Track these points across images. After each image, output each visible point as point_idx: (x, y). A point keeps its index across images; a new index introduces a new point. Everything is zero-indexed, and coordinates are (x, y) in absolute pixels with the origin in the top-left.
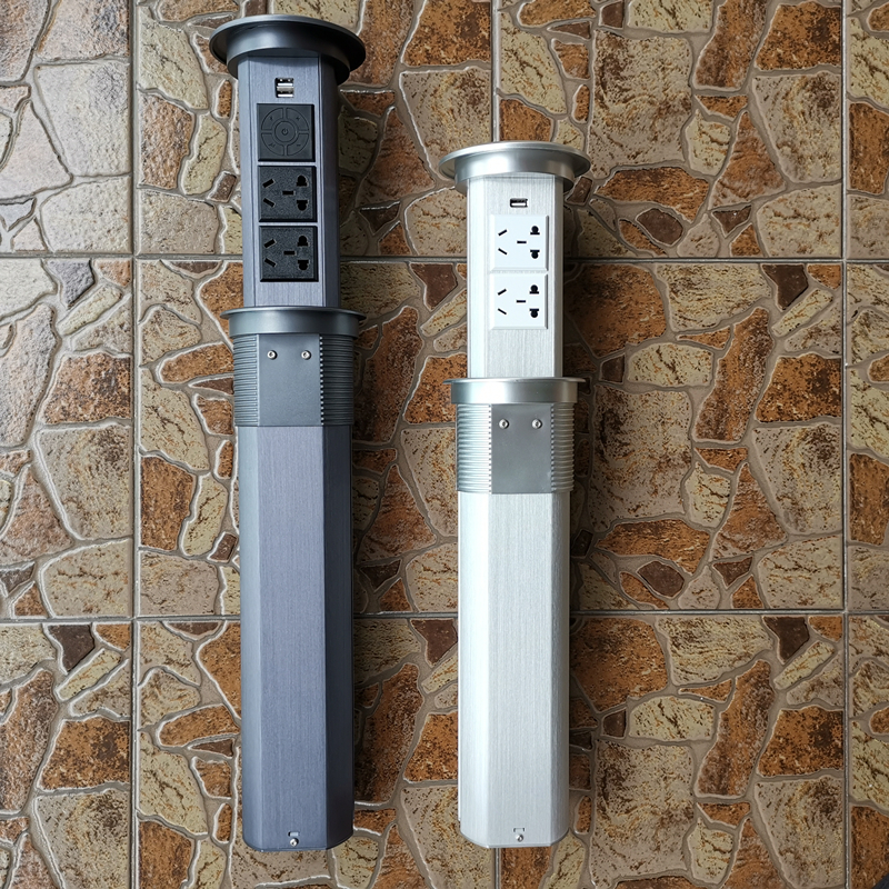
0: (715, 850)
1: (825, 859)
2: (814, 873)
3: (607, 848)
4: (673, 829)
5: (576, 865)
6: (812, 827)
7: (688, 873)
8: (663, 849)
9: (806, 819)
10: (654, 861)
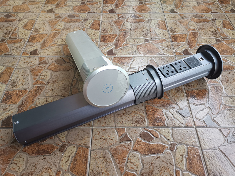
0: (133, 163)
1: (97, 159)
2: (100, 155)
3: (169, 164)
4: (148, 170)
5: (178, 159)
6: (100, 170)
7: (141, 155)
8: (150, 163)
9: (102, 173)
10: (153, 160)
